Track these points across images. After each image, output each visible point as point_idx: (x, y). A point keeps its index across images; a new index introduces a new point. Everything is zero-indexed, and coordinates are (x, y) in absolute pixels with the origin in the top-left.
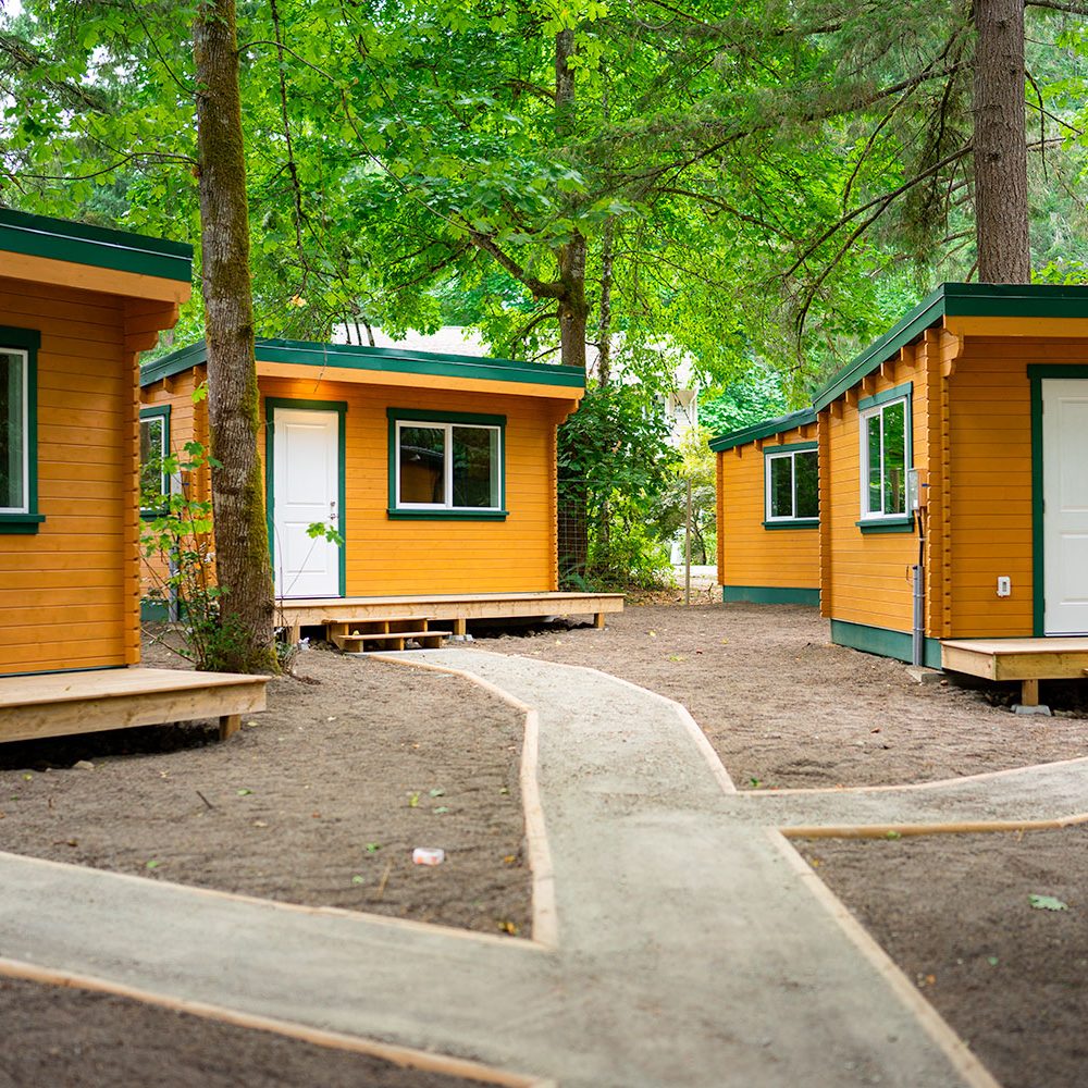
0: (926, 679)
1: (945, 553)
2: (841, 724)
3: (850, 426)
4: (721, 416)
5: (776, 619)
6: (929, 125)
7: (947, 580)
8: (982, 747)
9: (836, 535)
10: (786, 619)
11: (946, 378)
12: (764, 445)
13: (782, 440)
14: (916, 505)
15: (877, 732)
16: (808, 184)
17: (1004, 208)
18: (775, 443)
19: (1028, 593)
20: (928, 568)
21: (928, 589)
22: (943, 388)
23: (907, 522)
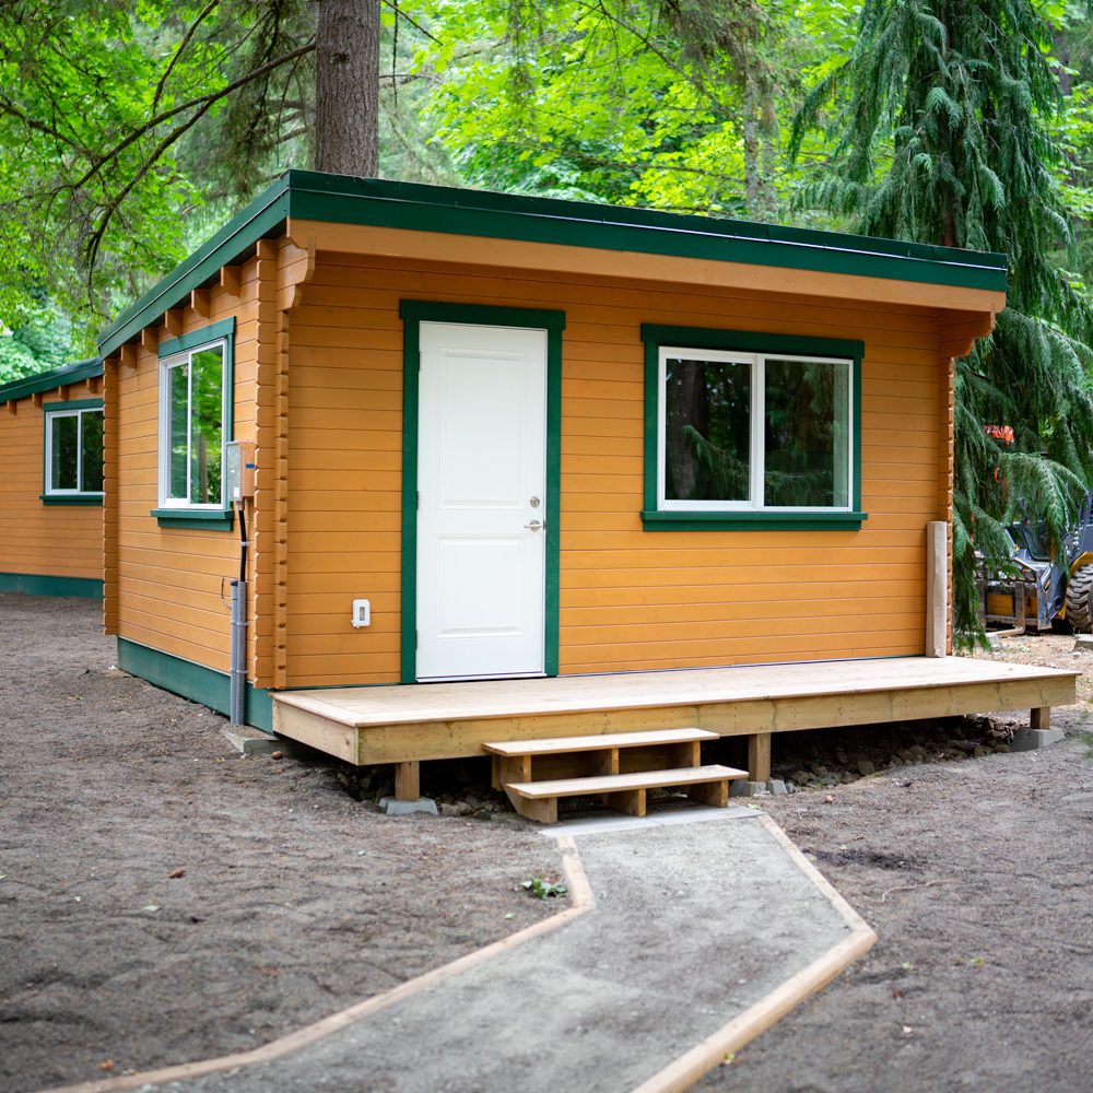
0: (251, 749)
1: (279, 567)
2: (122, 858)
3: (147, 378)
4: (15, 367)
5: (52, 621)
6: (260, 27)
7: (282, 605)
8: (351, 903)
9: (126, 526)
10: (65, 621)
11: (285, 312)
12: (46, 400)
13: (66, 395)
14: (237, 494)
15: (179, 875)
16: (113, 88)
17: (350, 121)
18: (57, 398)
19: (393, 621)
20: (253, 587)
21: (254, 617)
22: (280, 327)
23: (223, 517)
